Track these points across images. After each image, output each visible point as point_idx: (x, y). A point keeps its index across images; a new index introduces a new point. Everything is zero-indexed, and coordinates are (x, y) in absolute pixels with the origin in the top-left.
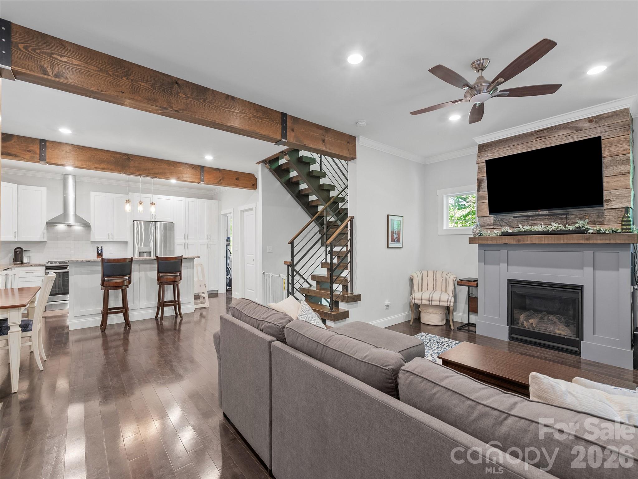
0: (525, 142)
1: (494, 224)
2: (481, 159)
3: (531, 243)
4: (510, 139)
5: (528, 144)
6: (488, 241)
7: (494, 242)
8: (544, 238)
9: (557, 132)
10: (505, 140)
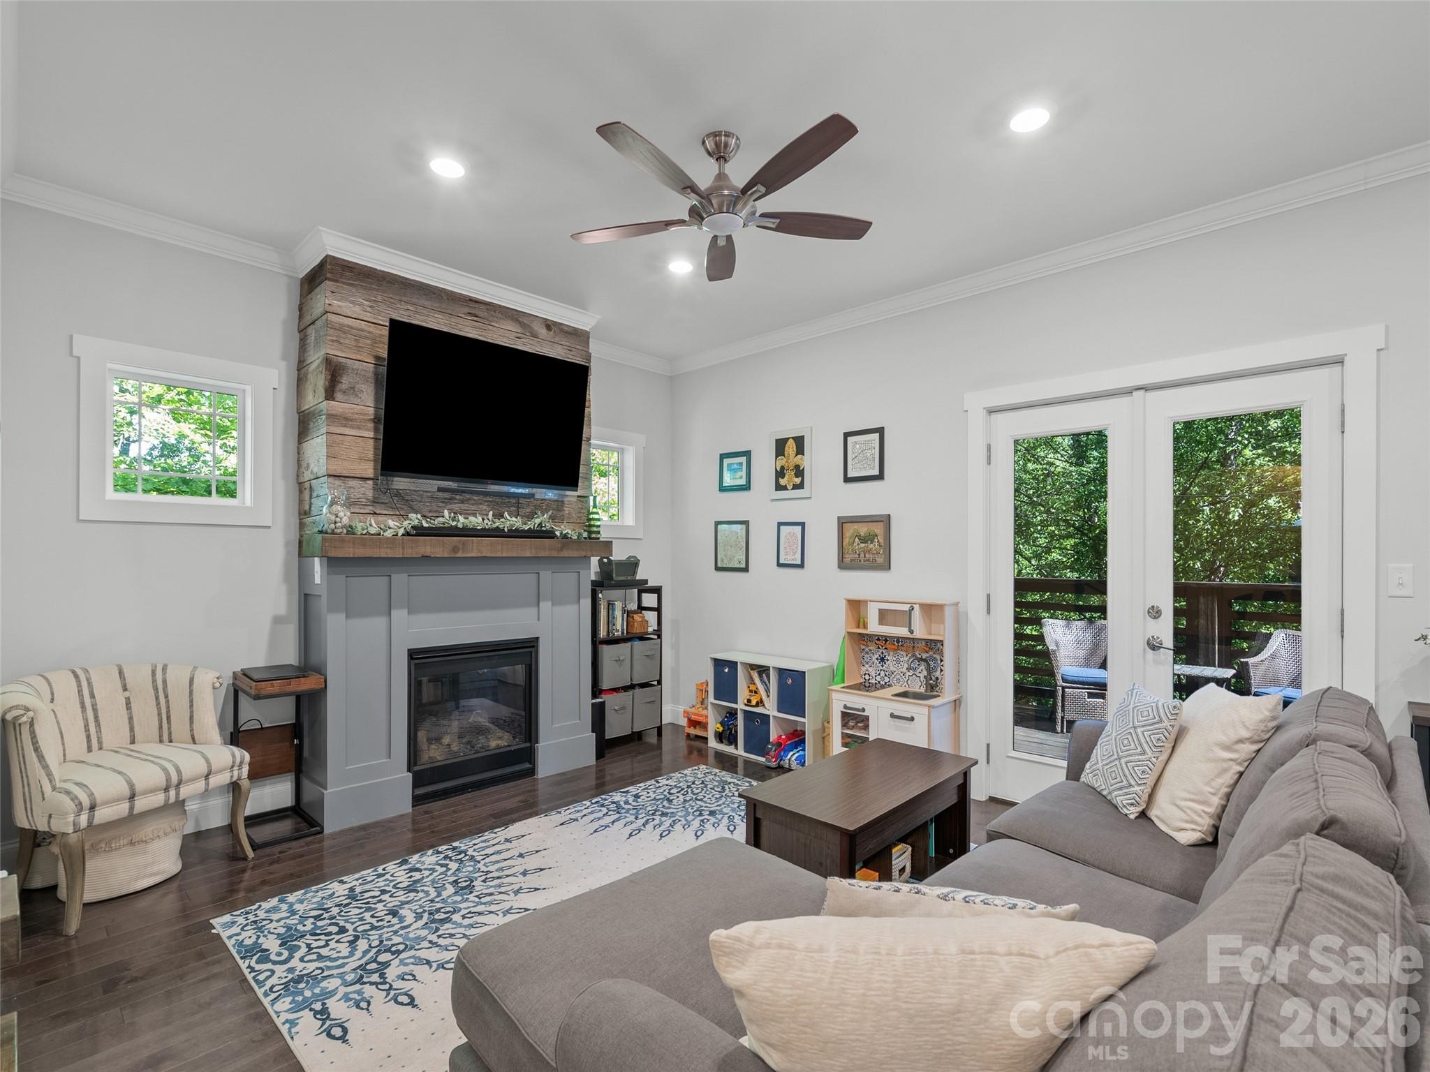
0: (446, 311)
1: (375, 501)
2: (339, 303)
3: (479, 555)
4: (414, 286)
5: (453, 320)
6: (382, 550)
7: (398, 553)
8: (502, 544)
9: (502, 321)
10: (402, 283)
